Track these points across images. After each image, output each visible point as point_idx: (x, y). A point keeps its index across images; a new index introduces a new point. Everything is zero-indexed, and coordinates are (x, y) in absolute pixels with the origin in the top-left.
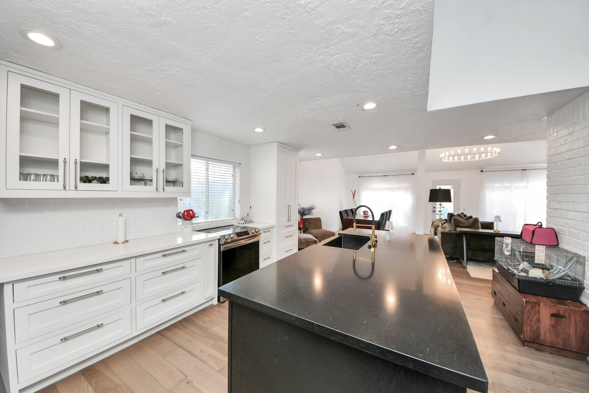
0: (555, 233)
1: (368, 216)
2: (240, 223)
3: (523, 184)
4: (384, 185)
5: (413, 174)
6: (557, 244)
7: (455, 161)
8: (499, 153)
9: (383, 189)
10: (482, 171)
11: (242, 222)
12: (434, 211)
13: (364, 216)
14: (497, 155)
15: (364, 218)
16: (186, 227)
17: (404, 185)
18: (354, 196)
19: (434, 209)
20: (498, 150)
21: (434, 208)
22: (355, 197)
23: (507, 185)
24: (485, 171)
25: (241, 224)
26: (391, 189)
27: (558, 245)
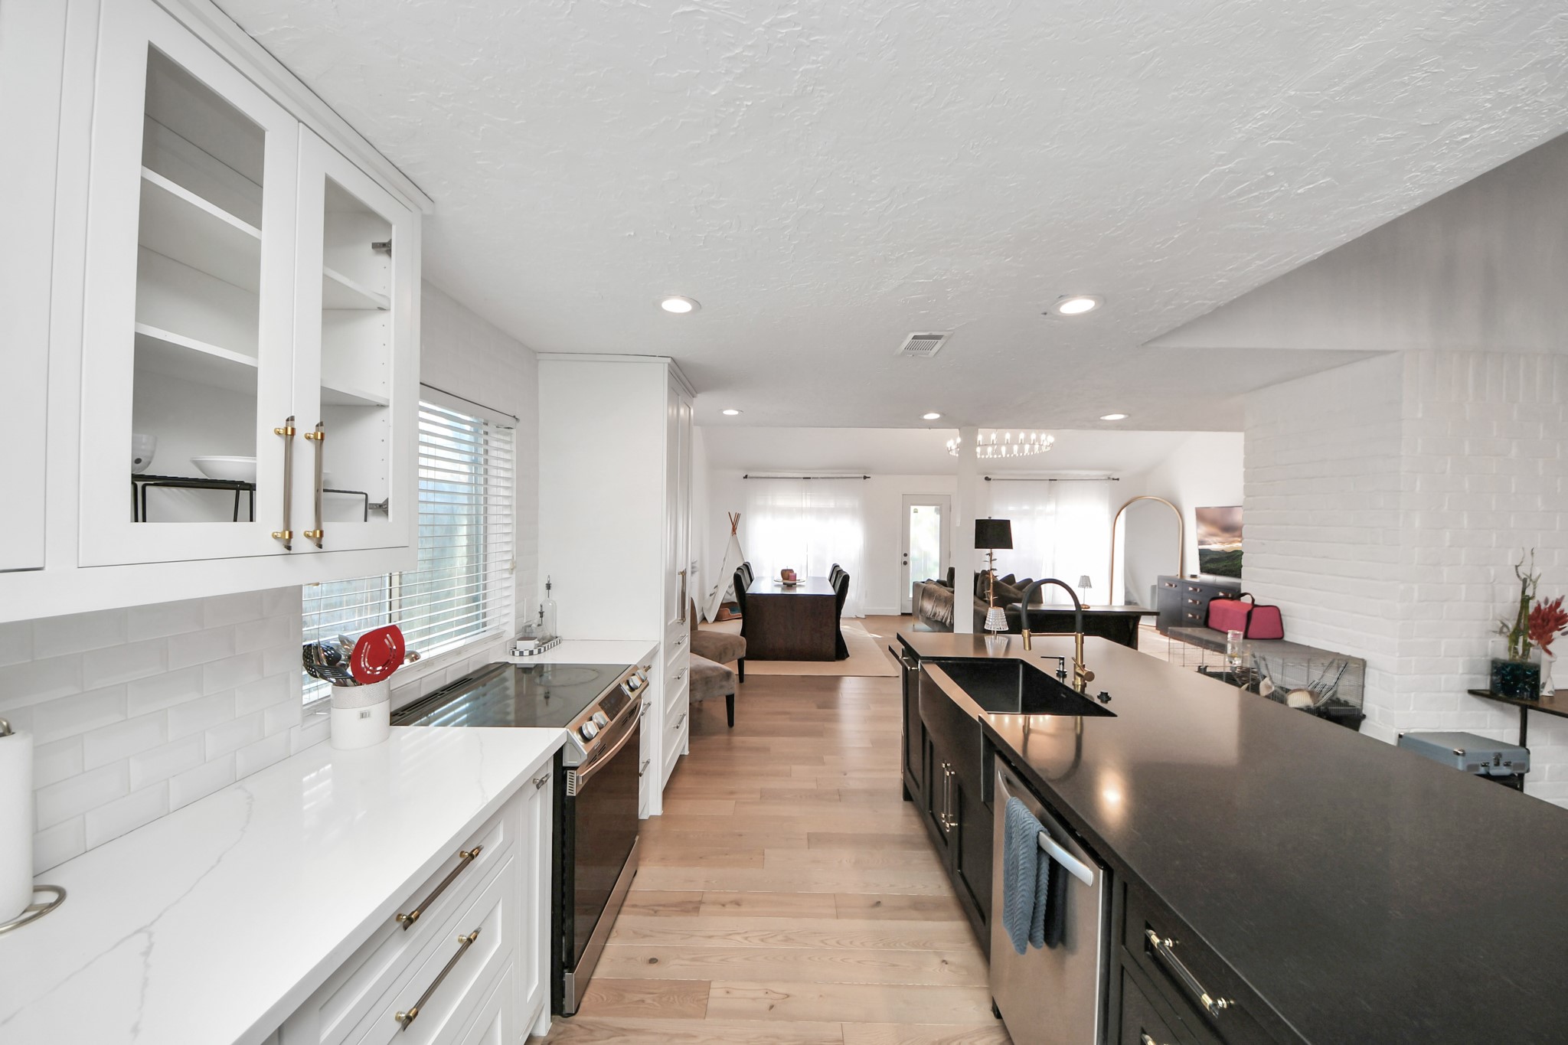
0: (1280, 615)
1: (795, 584)
2: (526, 653)
3: (1051, 507)
4: (807, 502)
5: (865, 478)
6: (1281, 636)
7: (987, 457)
8: (1052, 445)
9: (802, 511)
10: (987, 479)
11: (531, 645)
12: (905, 563)
13: (784, 584)
14: (1049, 449)
15: (783, 589)
16: (363, 716)
17: (848, 503)
18: (734, 530)
19: (905, 559)
20: (1051, 439)
21: (905, 555)
22: (737, 531)
23: (1026, 507)
24: (994, 480)
25: (531, 653)
26: (819, 512)
27: (1283, 637)
